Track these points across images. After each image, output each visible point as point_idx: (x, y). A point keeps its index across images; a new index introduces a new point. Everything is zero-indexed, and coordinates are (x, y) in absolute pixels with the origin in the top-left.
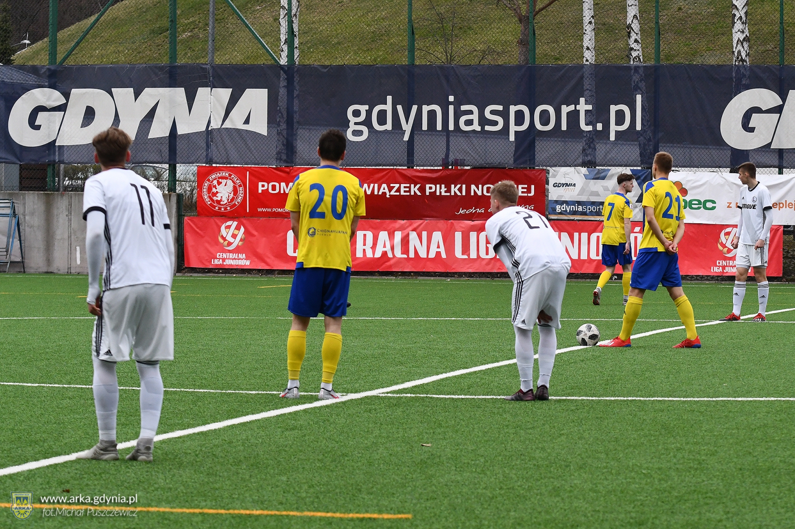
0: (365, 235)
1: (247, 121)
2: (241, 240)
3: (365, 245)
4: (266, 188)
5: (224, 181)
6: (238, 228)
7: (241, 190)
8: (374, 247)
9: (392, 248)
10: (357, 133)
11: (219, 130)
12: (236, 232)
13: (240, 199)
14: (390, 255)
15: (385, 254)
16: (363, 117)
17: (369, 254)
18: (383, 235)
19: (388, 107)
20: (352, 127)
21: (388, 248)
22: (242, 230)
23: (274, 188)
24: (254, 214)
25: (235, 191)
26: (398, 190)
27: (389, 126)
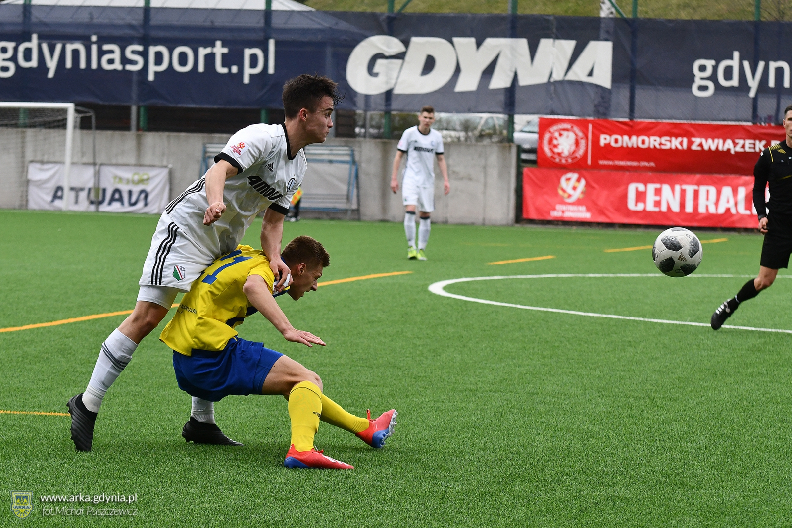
0: (708, 191)
1: (590, 74)
2: (582, 193)
3: (707, 199)
4: (607, 141)
5: (565, 133)
6: (578, 180)
7: (582, 143)
8: (717, 203)
9: (736, 204)
10: (703, 88)
11: (562, 82)
12: (577, 184)
13: (581, 152)
14: (733, 211)
15: (728, 210)
16: (709, 72)
17: (712, 210)
18: (727, 191)
19: (735, 63)
20: (698, 82)
21: (731, 204)
22: (583, 182)
23: (616, 141)
24: (595, 166)
25: (577, 143)
26: (743, 146)
27: (735, 82)
